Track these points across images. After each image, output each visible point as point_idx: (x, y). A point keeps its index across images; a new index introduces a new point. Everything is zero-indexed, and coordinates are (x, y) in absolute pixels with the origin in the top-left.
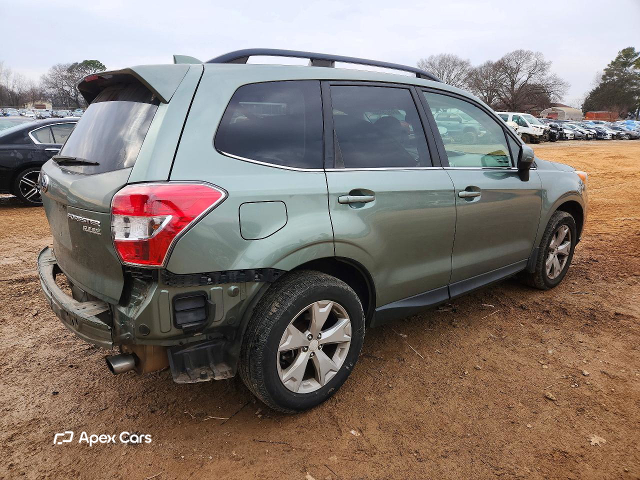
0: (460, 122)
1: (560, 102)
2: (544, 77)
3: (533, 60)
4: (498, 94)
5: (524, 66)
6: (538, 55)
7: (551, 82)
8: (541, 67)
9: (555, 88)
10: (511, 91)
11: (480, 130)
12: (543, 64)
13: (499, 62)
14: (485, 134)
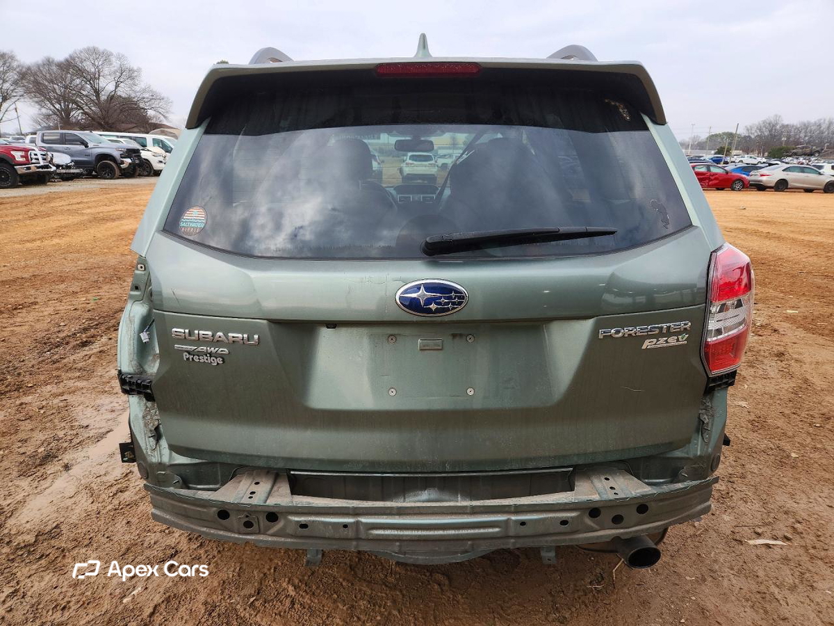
0: (87, 146)
1: (165, 122)
2: (137, 88)
3: (116, 64)
4: (78, 106)
5: (106, 70)
6: (120, 57)
7: (146, 95)
8: (127, 74)
9: (155, 104)
10: (98, 103)
11: (122, 157)
12: (131, 71)
13: (67, 60)
14: (130, 164)
